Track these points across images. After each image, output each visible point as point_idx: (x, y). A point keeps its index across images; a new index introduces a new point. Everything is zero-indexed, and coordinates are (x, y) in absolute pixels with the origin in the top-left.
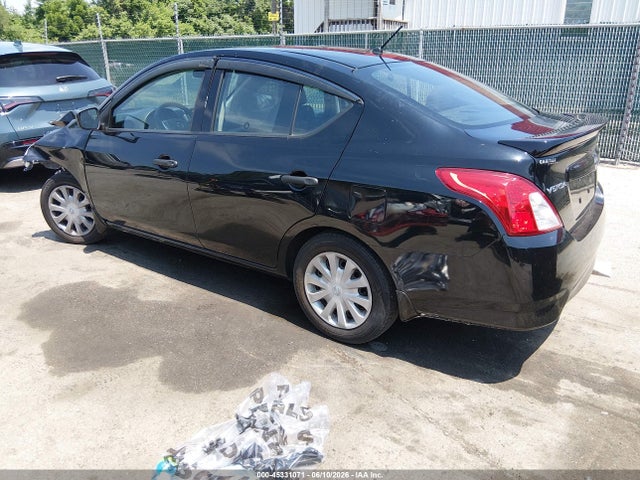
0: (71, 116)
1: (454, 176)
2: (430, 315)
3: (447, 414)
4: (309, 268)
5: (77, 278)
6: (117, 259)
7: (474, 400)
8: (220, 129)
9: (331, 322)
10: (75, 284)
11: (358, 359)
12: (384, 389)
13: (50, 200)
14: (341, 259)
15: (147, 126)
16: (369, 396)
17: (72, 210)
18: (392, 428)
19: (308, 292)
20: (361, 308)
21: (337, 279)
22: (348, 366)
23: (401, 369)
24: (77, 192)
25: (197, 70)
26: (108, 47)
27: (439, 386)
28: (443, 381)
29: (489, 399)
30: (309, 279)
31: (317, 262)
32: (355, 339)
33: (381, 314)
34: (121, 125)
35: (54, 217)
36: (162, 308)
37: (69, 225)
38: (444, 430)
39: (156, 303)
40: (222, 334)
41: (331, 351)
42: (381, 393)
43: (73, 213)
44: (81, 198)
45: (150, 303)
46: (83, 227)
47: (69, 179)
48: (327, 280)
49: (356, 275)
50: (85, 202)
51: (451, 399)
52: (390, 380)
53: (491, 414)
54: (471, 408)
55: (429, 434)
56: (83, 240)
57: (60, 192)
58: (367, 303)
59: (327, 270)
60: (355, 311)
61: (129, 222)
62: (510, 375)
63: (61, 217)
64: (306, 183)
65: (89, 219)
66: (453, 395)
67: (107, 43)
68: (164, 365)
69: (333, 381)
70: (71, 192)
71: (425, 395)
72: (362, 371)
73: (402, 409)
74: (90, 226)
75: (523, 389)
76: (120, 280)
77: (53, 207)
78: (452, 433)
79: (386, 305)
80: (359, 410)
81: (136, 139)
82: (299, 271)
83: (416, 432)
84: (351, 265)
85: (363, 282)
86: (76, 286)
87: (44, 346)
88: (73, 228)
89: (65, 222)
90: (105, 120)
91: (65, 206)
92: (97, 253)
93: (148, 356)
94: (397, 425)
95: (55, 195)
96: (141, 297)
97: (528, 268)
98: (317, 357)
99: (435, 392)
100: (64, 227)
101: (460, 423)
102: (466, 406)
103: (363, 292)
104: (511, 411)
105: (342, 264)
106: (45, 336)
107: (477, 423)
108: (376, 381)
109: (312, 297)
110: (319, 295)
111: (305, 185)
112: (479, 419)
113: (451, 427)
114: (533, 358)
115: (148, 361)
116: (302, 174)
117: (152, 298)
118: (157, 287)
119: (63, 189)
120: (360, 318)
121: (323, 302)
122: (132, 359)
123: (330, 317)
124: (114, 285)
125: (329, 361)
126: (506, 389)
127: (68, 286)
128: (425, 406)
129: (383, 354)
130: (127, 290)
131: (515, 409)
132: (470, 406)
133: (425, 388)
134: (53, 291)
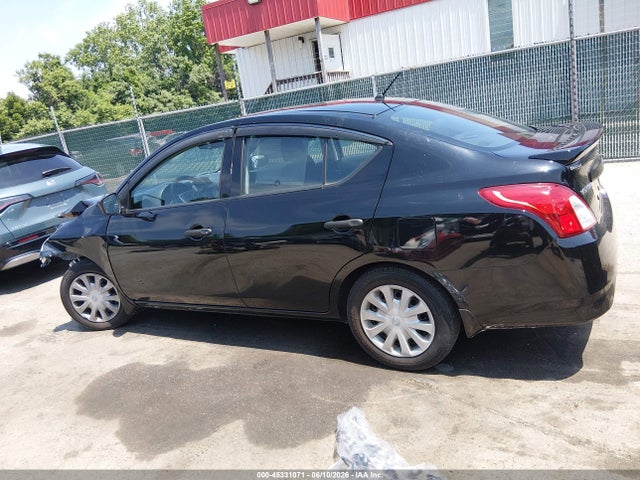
0: (85, 205)
1: (497, 194)
2: (495, 327)
3: (538, 416)
4: (364, 304)
5: (120, 363)
6: (152, 337)
7: (555, 397)
8: (247, 192)
9: (395, 353)
10: (120, 369)
11: (431, 383)
12: (469, 405)
13: (71, 291)
14: (395, 290)
15: (163, 202)
16: (459, 415)
17: (96, 296)
18: (494, 439)
19: (366, 328)
20: (423, 334)
21: (395, 310)
22: (425, 392)
23: (475, 385)
24: (98, 278)
25: (215, 141)
26: (65, 138)
27: (518, 392)
28: (519, 387)
29: (568, 393)
30: (365, 315)
31: (371, 297)
32: (422, 364)
33: (446, 335)
34: (139, 205)
35: (76, 307)
36: (220, 373)
37: (94, 312)
38: (543, 430)
39: (211, 371)
40: (290, 386)
41: (402, 382)
42: (468, 410)
43: (96, 300)
44: (103, 283)
45: (204, 371)
46: (108, 312)
47: (88, 267)
48: (385, 313)
49: (413, 302)
50: (109, 285)
51: (535, 401)
52: (471, 396)
53: (576, 406)
54: (555, 405)
55: (531, 436)
56: (109, 325)
57: (81, 282)
58: (429, 327)
59: (383, 304)
60: (418, 338)
61: (153, 297)
62: (576, 368)
63: (84, 306)
64: (351, 225)
65: (114, 303)
66: (535, 397)
67: (65, 134)
68: (249, 428)
69: (419, 409)
70: (92, 280)
71: (509, 403)
72: (441, 393)
73: (494, 420)
74: (115, 310)
75: (592, 378)
76: (163, 355)
77: (74, 297)
78: (550, 431)
79: (450, 326)
80: (456, 430)
81: (155, 216)
82: (354, 310)
83: (519, 437)
84: (407, 294)
85: (422, 307)
86: (123, 370)
87: (117, 434)
88: (98, 314)
89: (88, 311)
90: (123, 203)
91: (87, 294)
92: (128, 334)
93: (227, 422)
94: (498, 436)
95: (76, 285)
96: (192, 368)
97: (579, 263)
98: (391, 389)
99: (518, 398)
100: (88, 316)
101: (554, 420)
102: (550, 404)
103: (423, 317)
104: (592, 400)
105: (398, 295)
106: (114, 425)
107: (567, 417)
108: (459, 399)
109: (371, 333)
110: (378, 329)
111: (350, 228)
112: (568, 414)
113: (547, 426)
114: (588, 349)
115: (230, 427)
116: (346, 218)
117: (204, 367)
118: (205, 356)
119: (84, 278)
120: (425, 344)
121: (383, 336)
122: (214, 429)
123: (392, 349)
124: (161, 362)
125: (404, 391)
126: (579, 381)
127: (114, 372)
128: (515, 412)
129: (454, 373)
130: (176, 364)
131: (595, 397)
132: (555, 404)
133: (505, 397)
134: (101, 380)
